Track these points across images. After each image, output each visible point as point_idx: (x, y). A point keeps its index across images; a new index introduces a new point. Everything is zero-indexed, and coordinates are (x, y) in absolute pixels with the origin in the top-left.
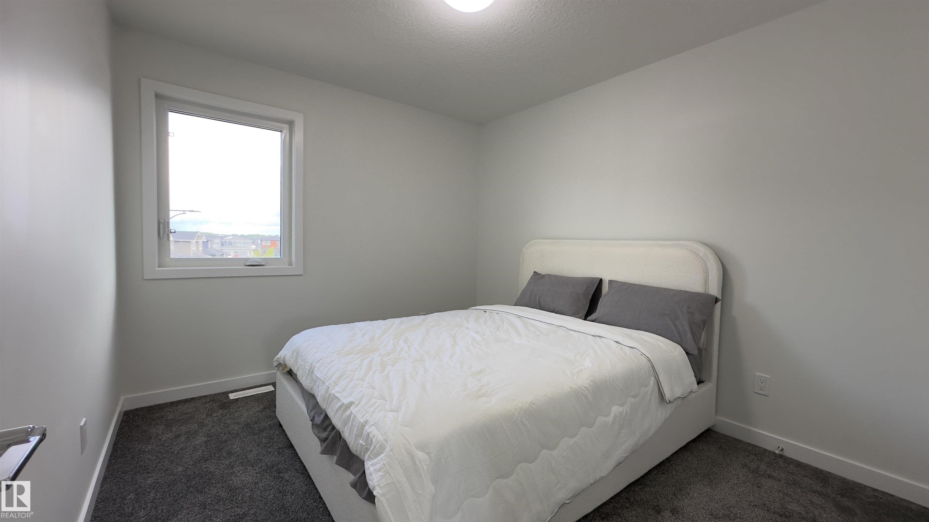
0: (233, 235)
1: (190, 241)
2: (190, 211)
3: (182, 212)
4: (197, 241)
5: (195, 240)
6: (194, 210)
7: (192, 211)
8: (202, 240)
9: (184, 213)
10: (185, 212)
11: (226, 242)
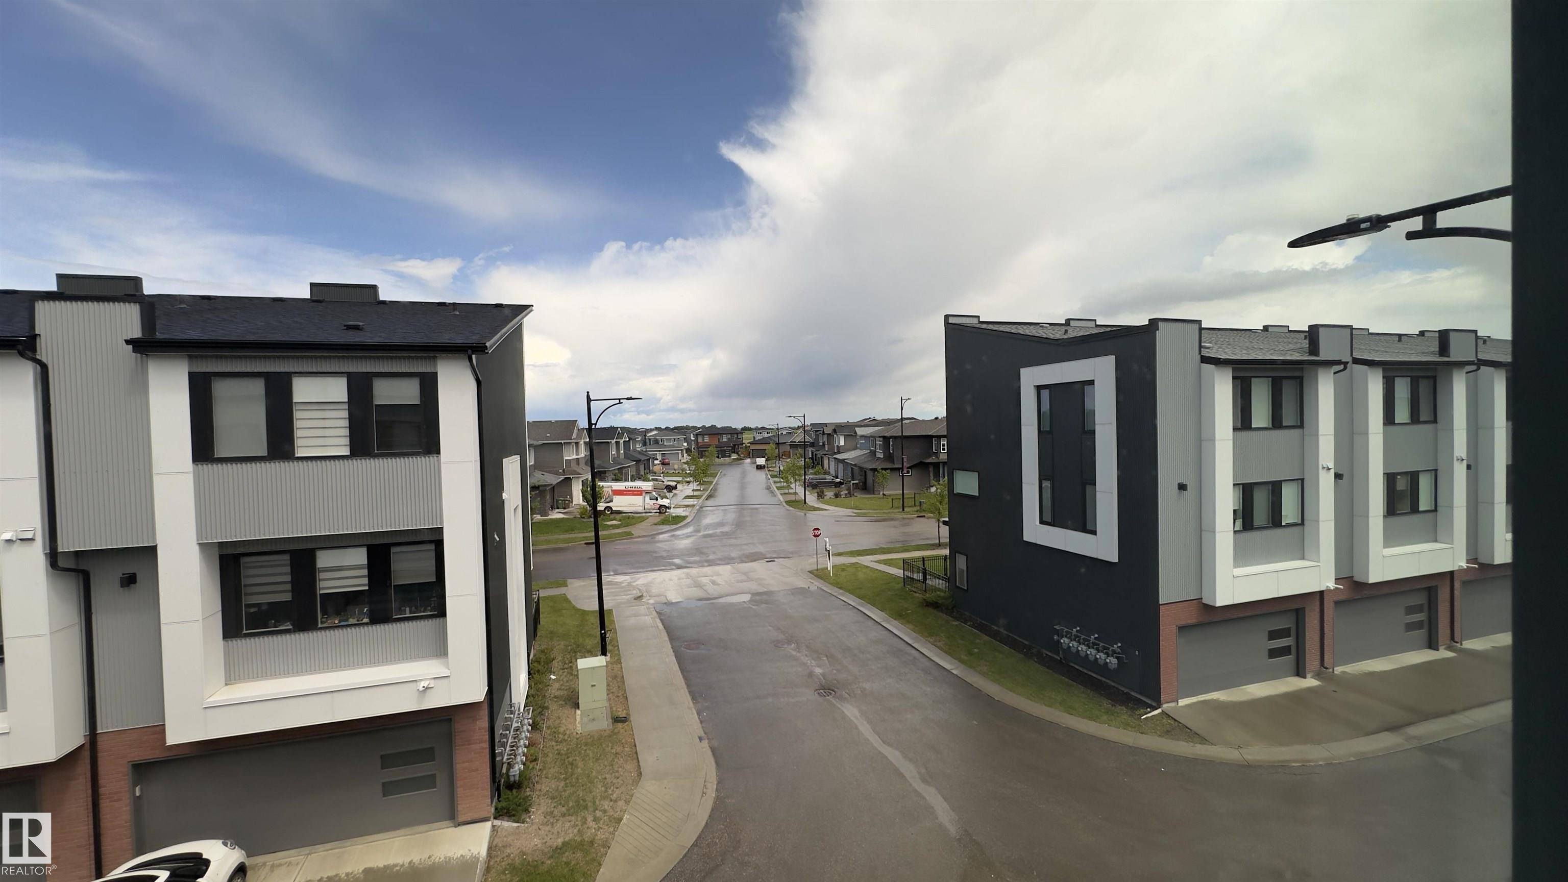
0: (656, 428)
1: (609, 441)
2: (628, 399)
3: (618, 401)
4: (617, 440)
5: (615, 440)
6: (633, 397)
7: (630, 399)
8: (623, 440)
9: (620, 403)
10: (621, 401)
11: (650, 439)
